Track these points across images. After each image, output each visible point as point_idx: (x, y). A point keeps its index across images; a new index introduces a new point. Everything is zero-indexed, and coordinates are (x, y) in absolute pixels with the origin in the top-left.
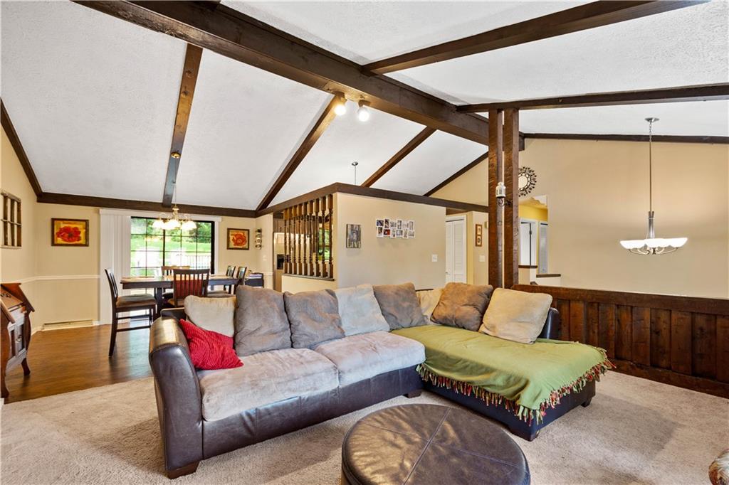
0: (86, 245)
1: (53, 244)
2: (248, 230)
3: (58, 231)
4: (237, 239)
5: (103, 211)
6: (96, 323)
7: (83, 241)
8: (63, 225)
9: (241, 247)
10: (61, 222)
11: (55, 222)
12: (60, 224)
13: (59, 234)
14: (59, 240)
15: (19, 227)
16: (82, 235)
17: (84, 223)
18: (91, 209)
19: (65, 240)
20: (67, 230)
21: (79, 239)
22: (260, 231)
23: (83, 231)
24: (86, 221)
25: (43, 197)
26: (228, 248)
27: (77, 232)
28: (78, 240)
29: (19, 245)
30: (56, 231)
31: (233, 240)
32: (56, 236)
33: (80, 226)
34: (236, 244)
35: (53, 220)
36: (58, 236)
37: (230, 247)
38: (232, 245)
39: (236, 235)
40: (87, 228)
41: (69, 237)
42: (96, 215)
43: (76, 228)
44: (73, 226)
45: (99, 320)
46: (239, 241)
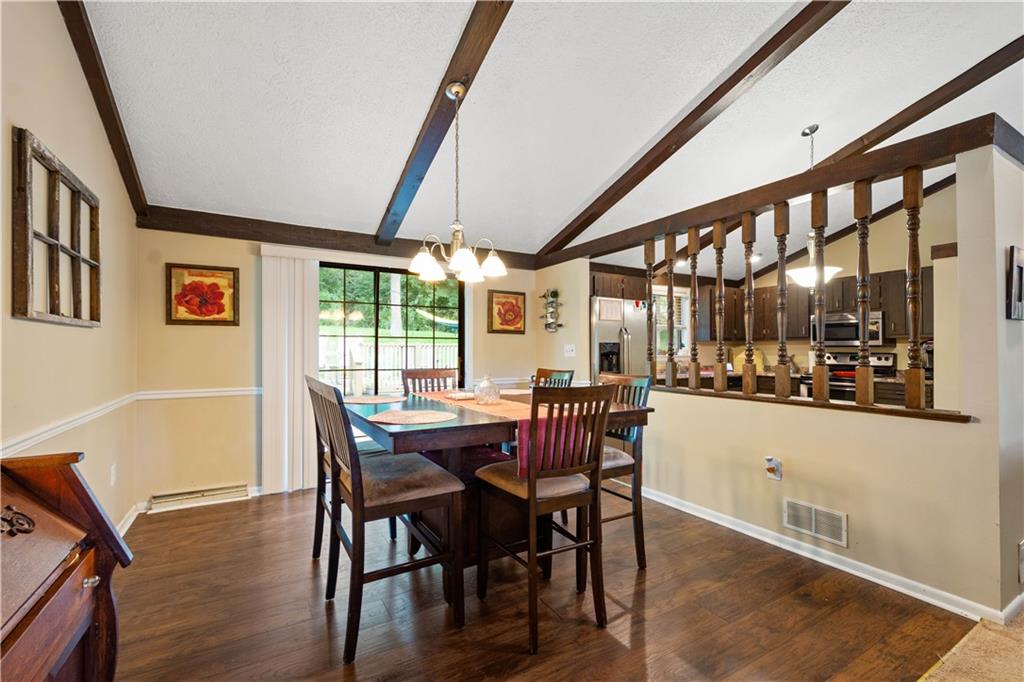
0: (235, 322)
1: (170, 320)
2: (523, 294)
3: (180, 291)
4: (506, 312)
5: (267, 248)
6: (253, 492)
7: (227, 314)
8: (188, 279)
9: (512, 328)
10: (186, 272)
11: (174, 271)
12: (182, 275)
13: (182, 298)
14: (182, 312)
15: (95, 271)
16: (226, 301)
17: (230, 275)
18: (242, 245)
19: (193, 312)
20: (195, 288)
21: (221, 309)
22: (555, 294)
23: (228, 293)
24: (235, 271)
25: (150, 216)
26: (491, 330)
27: (215, 293)
28: (219, 312)
29: (95, 316)
30: (174, 291)
31: (499, 313)
32: (174, 302)
33: (223, 282)
34: (505, 322)
35: (170, 267)
36: (180, 304)
37: (495, 328)
38: (497, 324)
39: (503, 305)
40: (235, 285)
41: (202, 304)
42: (253, 258)
43: (215, 286)
44: (208, 281)
45: (260, 483)
46: (510, 316)
